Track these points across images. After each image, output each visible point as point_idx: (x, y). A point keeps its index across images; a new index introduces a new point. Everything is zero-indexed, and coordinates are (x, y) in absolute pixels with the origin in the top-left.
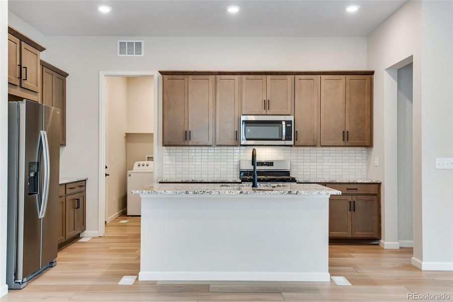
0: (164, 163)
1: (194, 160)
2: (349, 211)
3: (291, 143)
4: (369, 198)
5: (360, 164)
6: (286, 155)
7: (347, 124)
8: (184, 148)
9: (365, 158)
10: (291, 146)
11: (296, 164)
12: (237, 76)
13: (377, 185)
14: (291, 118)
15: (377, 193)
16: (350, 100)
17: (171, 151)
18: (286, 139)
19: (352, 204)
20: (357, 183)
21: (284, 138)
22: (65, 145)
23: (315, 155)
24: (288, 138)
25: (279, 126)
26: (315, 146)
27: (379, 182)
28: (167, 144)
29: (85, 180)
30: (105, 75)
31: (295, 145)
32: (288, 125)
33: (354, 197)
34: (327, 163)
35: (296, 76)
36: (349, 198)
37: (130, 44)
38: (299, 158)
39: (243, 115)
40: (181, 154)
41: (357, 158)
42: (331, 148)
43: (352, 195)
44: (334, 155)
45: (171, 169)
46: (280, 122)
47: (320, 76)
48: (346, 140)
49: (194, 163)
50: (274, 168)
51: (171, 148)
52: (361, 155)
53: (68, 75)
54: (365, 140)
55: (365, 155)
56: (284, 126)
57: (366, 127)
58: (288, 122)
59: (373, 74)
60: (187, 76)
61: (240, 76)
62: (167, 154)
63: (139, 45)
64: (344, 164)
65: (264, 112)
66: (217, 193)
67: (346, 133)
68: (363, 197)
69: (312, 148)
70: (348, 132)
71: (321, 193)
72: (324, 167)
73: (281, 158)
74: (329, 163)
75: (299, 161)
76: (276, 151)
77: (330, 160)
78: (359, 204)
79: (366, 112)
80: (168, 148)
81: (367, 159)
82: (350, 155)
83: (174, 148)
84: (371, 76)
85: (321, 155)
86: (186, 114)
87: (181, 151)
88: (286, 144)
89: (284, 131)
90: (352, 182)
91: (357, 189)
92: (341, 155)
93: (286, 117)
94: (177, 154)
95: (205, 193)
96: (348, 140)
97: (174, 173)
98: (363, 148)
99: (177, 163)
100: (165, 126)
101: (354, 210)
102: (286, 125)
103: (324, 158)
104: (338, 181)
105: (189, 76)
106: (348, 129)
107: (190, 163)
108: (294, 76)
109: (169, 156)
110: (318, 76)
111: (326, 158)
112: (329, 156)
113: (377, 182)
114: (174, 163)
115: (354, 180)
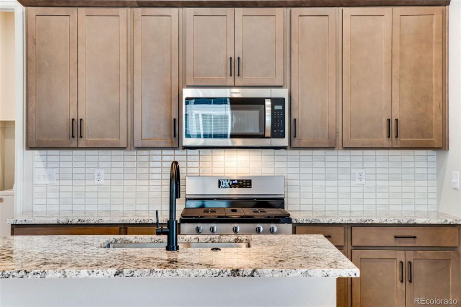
0: (36, 182)
1: (96, 176)
2: (399, 282)
3: (284, 142)
4: (439, 255)
5: (425, 183)
6: (277, 164)
7: (396, 104)
8: (76, 152)
9: (434, 171)
10: (285, 148)
11: (297, 183)
12: (176, 10)
13: (456, 229)
14: (283, 93)
16: (402, 55)
17: (50, 158)
18: (274, 135)
19: (406, 266)
20: (415, 225)
21: (268, 134)
23: (335, 165)
24: (278, 132)
25: (258, 109)
26: (332, 148)
28: (34, 145)
31: (291, 147)
32: (277, 107)
33: (410, 253)
34: (358, 182)
35: (293, 9)
36: (400, 256)
38: (302, 171)
39: (188, 87)
40: (70, 164)
41: (418, 171)
42: (366, 152)
43: (406, 249)
44: (373, 165)
45: (49, 195)
46: (260, 101)
47: (341, 9)
48: (394, 134)
49: (96, 182)
50: (253, 192)
51: (50, 152)
52: (425, 164)
54: (432, 137)
55: (434, 165)
56: (268, 109)
57: (434, 109)
58: (276, 101)
59: (449, 5)
60: (75, 9)
61: (181, 9)
62: (41, 164)
64: (392, 183)
65: (230, 82)
66: (59, 275)
67: (394, 122)
68: (428, 254)
69: (328, 152)
70: (397, 120)
71: (310, 273)
72: (353, 189)
73: (268, 171)
74: (363, 182)
75: (302, 177)
76: (259, 158)
77: (363, 176)
78: (420, 268)
79: (434, 80)
80: (44, 152)
81: (437, 174)
82: (404, 165)
83: (57, 152)
84: (444, 7)
85: (348, 165)
86: (73, 84)
87: (70, 158)
88: (273, 145)
89: (268, 119)
90: (405, 222)
91: (415, 237)
92: (386, 165)
93: (274, 90)
94: (62, 165)
95: (30, 275)
96: (397, 137)
97: (55, 201)
98: (430, 152)
99: (62, 183)
100: (31, 109)
101: (410, 281)
102: (272, 107)
103: (353, 171)
104: (377, 221)
105: (79, 9)
106: (396, 114)
107: (88, 183)
108: (289, 9)
109: (46, 168)
110: (337, 8)
111: (358, 171)
112: (363, 168)
113: (458, 223)
114: (57, 183)
115: (409, 218)
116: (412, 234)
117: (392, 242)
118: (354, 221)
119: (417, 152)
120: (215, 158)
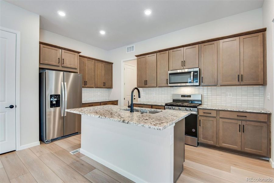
2: (239, 132)
3: (198, 84)
4: (259, 124)
5: (258, 98)
7: (242, 69)
9: (262, 93)
13: (266, 115)
14: (197, 69)
15: (266, 121)
19: (242, 127)
20: (246, 112)
22: (112, 88)
24: (195, 81)
25: (190, 75)
26: (216, 85)
27: (269, 113)
29: (117, 101)
30: (123, 61)
31: (200, 85)
32: (195, 74)
33: (244, 122)
34: (229, 96)
36: (240, 123)
37: (130, 48)
38: (208, 93)
41: (255, 93)
42: (232, 87)
43: (242, 120)
46: (190, 72)
47: (219, 41)
50: (192, 98)
52: (258, 91)
53: (113, 63)
54: (259, 80)
55: (262, 91)
58: (195, 72)
59: (266, 31)
63: (133, 47)
64: (243, 97)
65: (182, 68)
68: (253, 123)
70: (242, 75)
74: (231, 97)
77: (231, 95)
78: (248, 128)
81: (264, 94)
84: (263, 32)
85: (225, 91)
88: (194, 85)
90: (242, 111)
91: (246, 117)
92: (241, 91)
93: (194, 69)
96: (242, 81)
98: (261, 86)
101: (243, 132)
102: (193, 74)
103: (227, 93)
105: (147, 55)
106: (242, 73)
107: (152, 95)
108: (201, 44)
110: (217, 41)
111: (229, 93)
112: (231, 92)
113: (267, 113)
114: (145, 95)
115: (244, 110)
116: (245, 115)
117: (236, 117)
118: (220, 109)
119: (254, 87)
120: (181, 89)
